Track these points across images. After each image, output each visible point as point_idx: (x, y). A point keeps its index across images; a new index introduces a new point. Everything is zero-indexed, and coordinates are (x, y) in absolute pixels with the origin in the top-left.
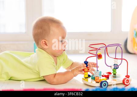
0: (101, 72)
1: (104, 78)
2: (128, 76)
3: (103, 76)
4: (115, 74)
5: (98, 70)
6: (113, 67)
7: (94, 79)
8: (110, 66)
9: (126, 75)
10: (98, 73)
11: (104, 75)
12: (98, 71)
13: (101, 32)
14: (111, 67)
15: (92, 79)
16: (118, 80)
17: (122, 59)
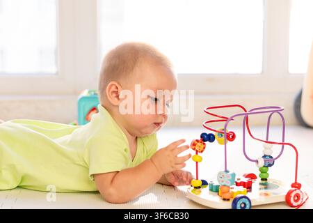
0: (234, 175)
1: (241, 188)
2: (296, 186)
3: (237, 184)
4: (266, 180)
5: (228, 169)
6: (262, 163)
7: (217, 191)
8: (255, 159)
9: (294, 181)
10: (228, 177)
11: (239, 181)
12: (228, 172)
13: (236, 74)
14: (257, 161)
15: (211, 190)
16: (274, 194)
17: (283, 144)
